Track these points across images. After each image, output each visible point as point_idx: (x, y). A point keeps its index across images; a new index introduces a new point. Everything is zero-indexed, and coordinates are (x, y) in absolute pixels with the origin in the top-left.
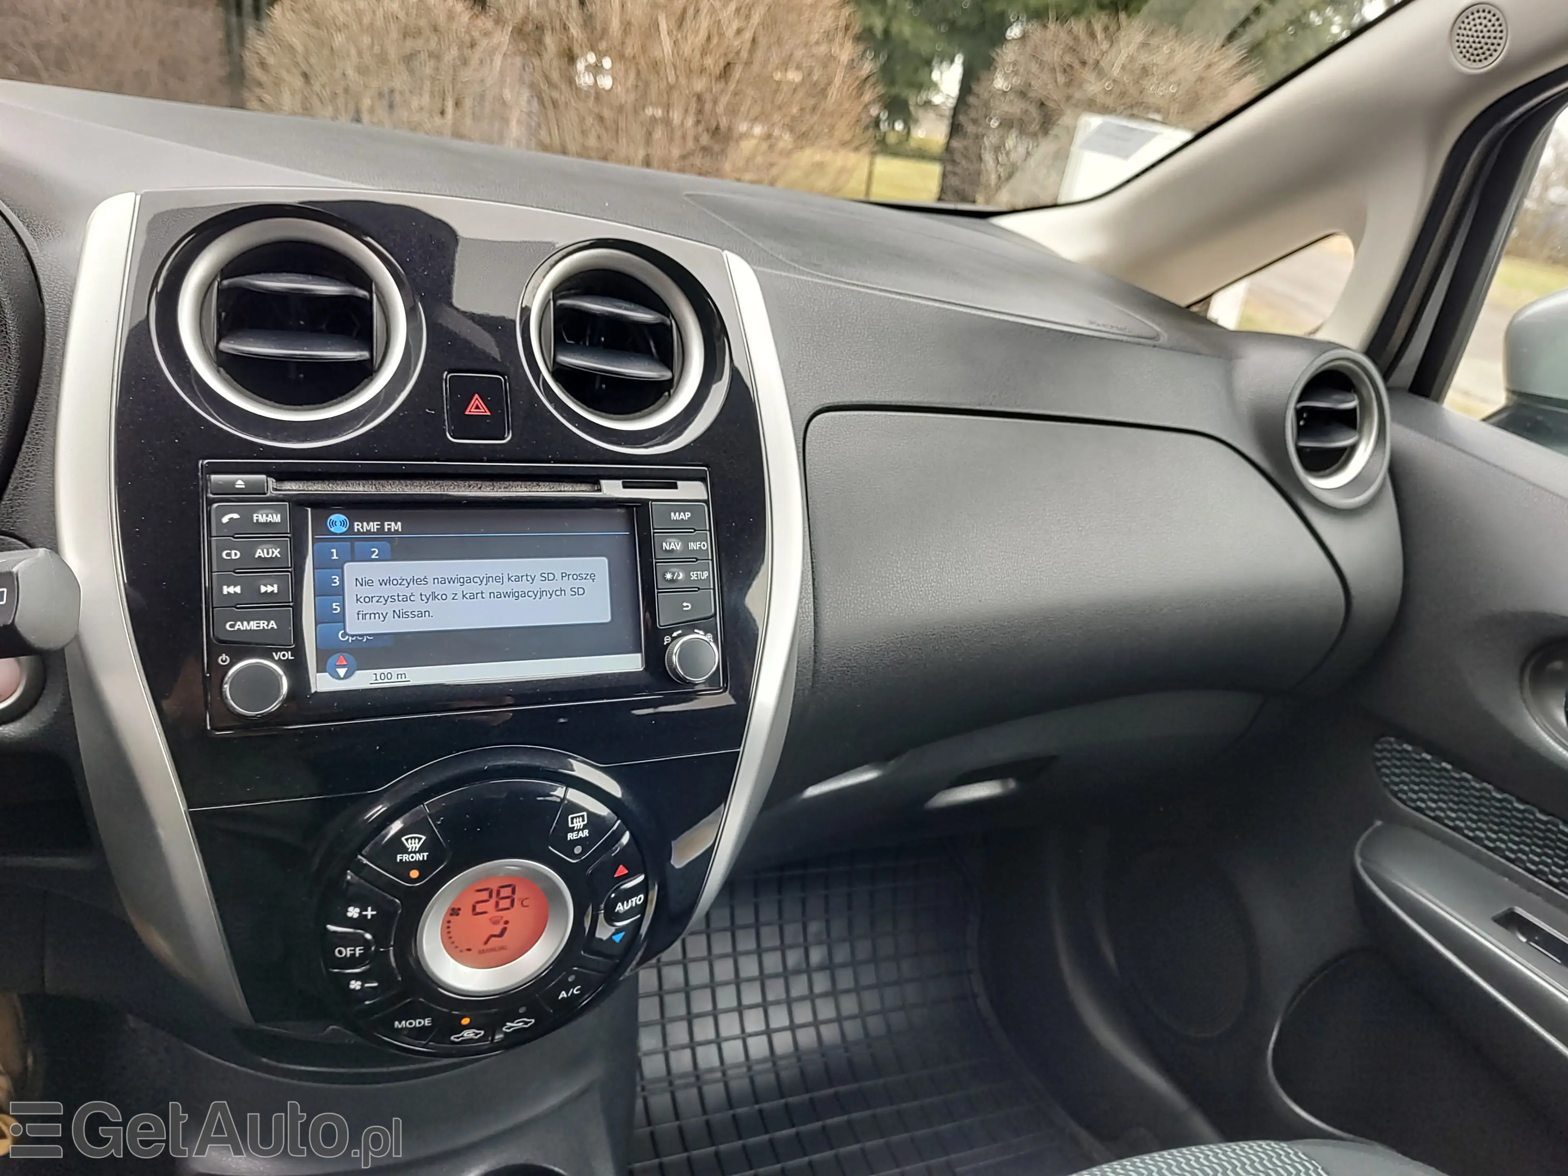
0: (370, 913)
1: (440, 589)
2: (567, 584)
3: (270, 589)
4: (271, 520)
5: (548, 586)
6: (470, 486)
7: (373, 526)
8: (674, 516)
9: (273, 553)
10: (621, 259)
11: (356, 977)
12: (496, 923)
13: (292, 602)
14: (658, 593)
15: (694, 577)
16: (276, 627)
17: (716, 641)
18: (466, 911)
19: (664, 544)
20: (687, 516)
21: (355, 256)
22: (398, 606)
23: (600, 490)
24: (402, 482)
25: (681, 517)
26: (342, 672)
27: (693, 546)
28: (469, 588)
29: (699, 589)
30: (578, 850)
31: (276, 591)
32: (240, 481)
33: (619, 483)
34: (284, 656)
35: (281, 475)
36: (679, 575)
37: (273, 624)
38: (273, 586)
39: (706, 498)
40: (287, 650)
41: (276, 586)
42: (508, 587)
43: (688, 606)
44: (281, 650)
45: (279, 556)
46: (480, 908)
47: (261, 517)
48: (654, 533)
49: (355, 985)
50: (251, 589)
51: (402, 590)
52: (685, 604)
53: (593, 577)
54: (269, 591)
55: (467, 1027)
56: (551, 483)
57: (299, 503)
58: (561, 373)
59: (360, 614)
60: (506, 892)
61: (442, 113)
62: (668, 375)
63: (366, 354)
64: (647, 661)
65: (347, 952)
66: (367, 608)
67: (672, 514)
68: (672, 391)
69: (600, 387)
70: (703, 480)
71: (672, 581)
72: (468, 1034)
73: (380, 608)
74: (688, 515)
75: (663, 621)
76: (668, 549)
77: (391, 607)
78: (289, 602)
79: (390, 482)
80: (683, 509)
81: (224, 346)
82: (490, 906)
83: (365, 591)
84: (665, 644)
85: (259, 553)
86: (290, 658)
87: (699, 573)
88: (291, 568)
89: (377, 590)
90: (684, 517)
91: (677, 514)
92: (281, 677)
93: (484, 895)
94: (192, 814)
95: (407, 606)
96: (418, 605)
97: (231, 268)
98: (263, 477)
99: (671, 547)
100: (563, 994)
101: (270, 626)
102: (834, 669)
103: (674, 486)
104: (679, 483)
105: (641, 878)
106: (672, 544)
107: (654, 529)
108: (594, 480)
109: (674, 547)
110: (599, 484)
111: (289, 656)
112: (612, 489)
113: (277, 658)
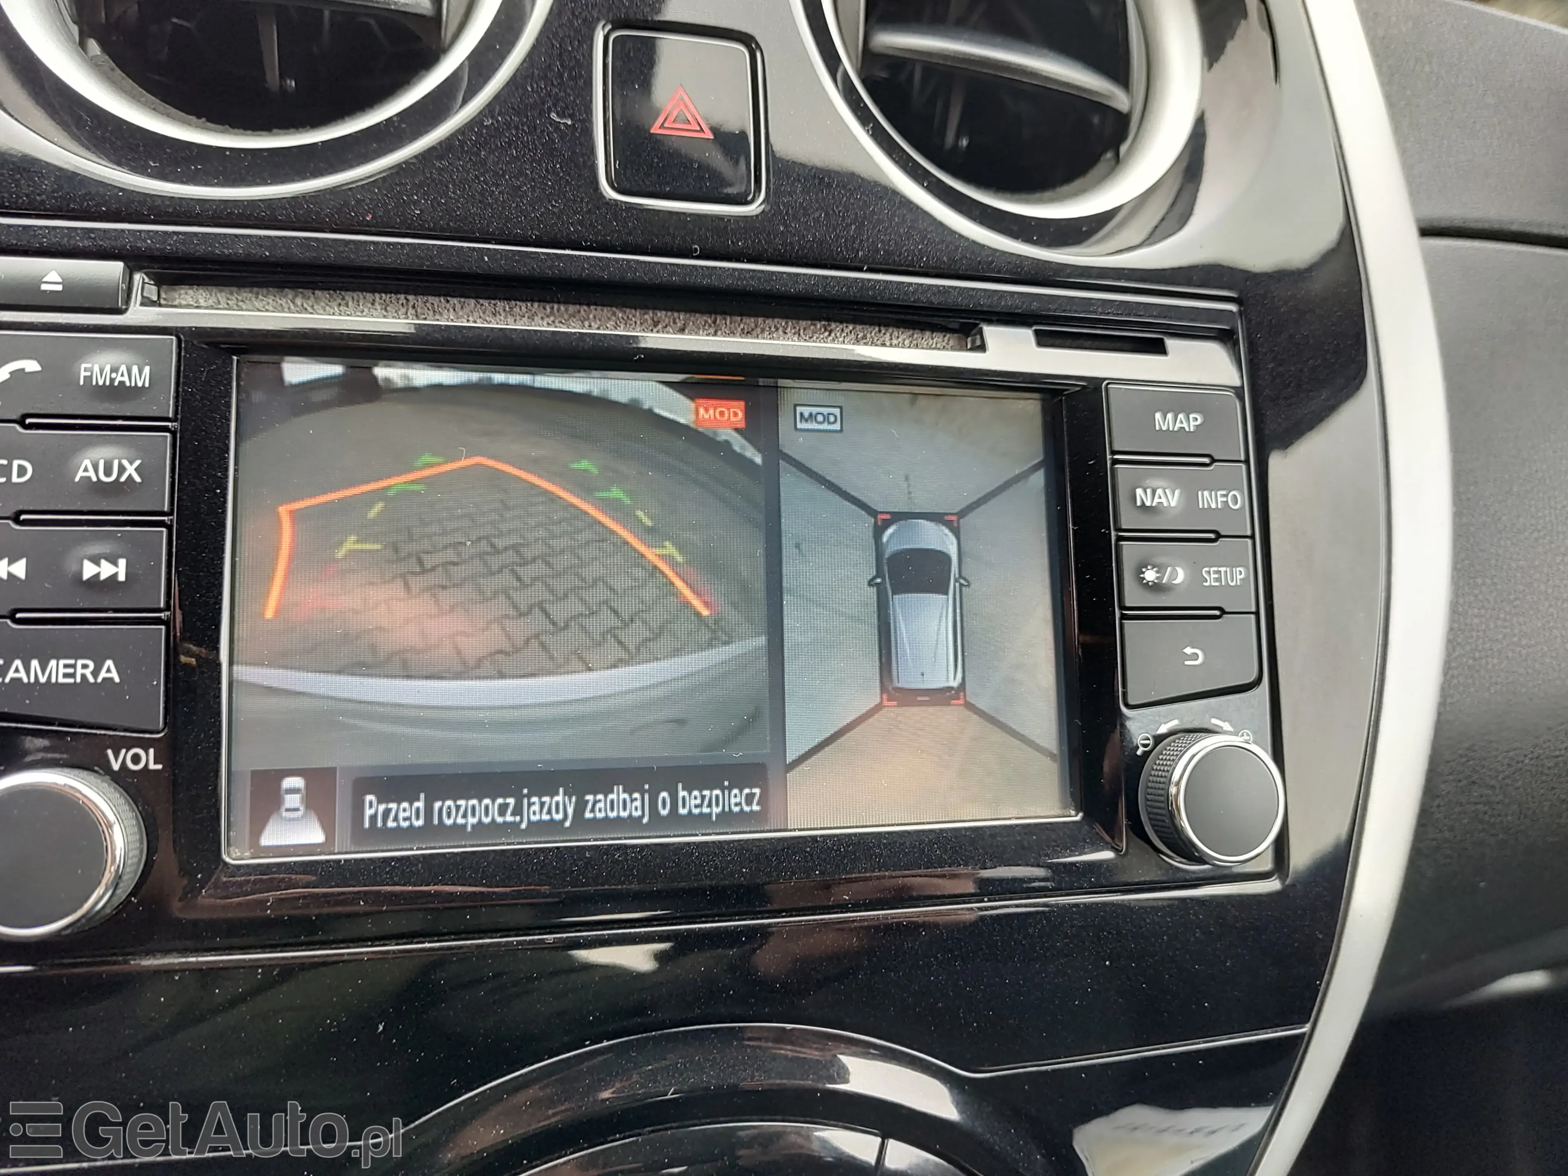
3: (106, 570)
4: (126, 379)
6: (656, 325)
8: (1164, 423)
9: (122, 470)
13: (168, 608)
14: (1123, 617)
15: (1211, 580)
16: (117, 680)
19: (1139, 492)
20: (1192, 423)
23: (982, 348)
24: (485, 303)
25: (1178, 425)
27: (1209, 499)
29: (1223, 612)
31: (122, 577)
32: (54, 274)
33: (1027, 334)
34: (136, 759)
35: (164, 268)
36: (1174, 575)
37: (110, 671)
38: (115, 563)
39: (1238, 383)
40: (145, 745)
41: (122, 562)
43: (1195, 657)
44: (130, 744)
45: (138, 479)
47: (98, 373)
48: (1115, 462)
50: (56, 568)
52: (1188, 651)
54: (103, 577)
56: (859, 327)
67: (1158, 416)
68: (1123, 148)
69: (956, 145)
70: (1226, 337)
71: (1157, 588)
74: (1195, 420)
76: (1148, 504)
78: (160, 610)
79: (454, 301)
80: (1182, 406)
84: (1139, 753)
85: (83, 469)
86: (152, 766)
87: (1223, 569)
88: (171, 513)
90: (1185, 425)
91: (1170, 416)
92: (110, 826)
98: (114, 269)
99: (1156, 500)
101: (103, 674)
102: (1458, 809)
103: (1157, 348)
104: (1171, 343)
106: (1159, 491)
107: (1114, 453)
108: (966, 321)
109: (1163, 500)
110: (981, 333)
111: (149, 760)
112: (1011, 349)
113: (116, 766)
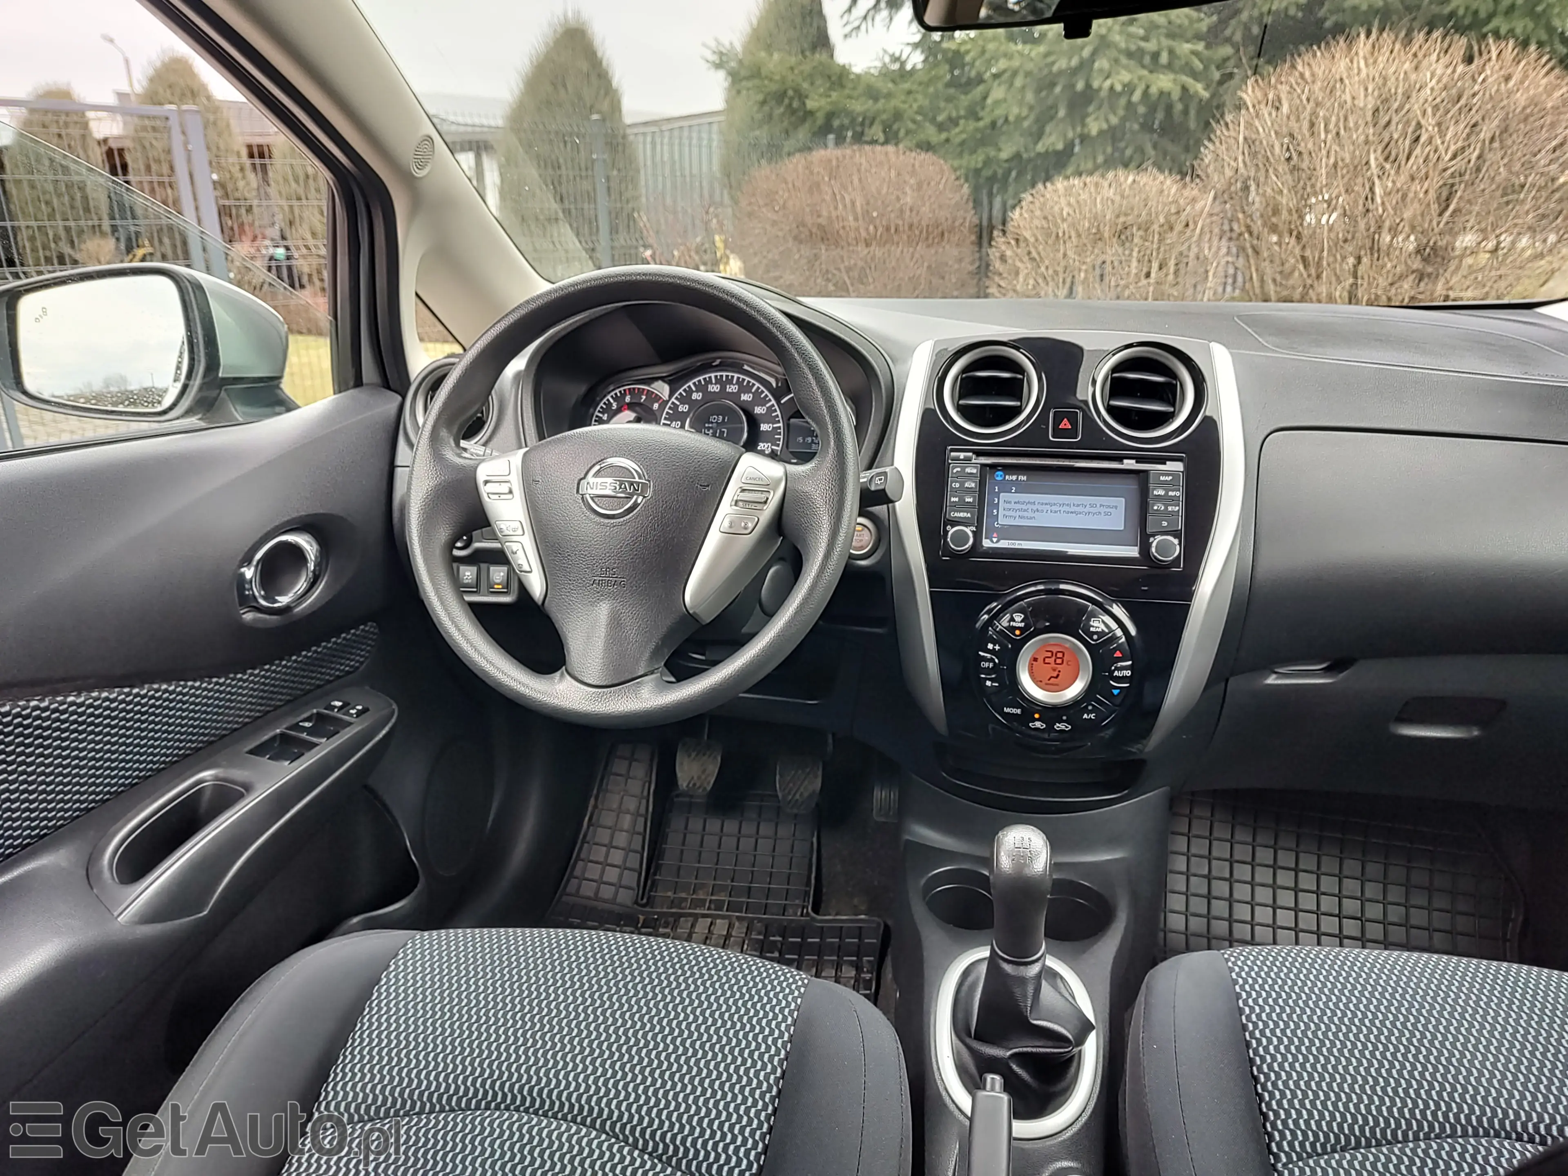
0: (997, 647)
1: (1040, 507)
2: (1102, 510)
3: (969, 500)
4: (973, 472)
5: (1092, 510)
7: (1014, 478)
8: (1162, 478)
9: (973, 485)
10: (1148, 352)
11: (989, 679)
12: (1054, 670)
13: (977, 506)
14: (1149, 515)
15: (1170, 509)
17: (1180, 544)
18: (1040, 660)
19: (1155, 492)
20: (1170, 479)
21: (1018, 360)
22: (1021, 514)
23: (1123, 464)
24: (1028, 458)
25: (1166, 479)
26: (995, 540)
27: (1172, 494)
28: (1054, 508)
29: (1173, 516)
30: (1095, 637)
31: (971, 501)
32: (962, 455)
33: (1134, 461)
34: (973, 528)
35: (979, 454)
36: (1161, 508)
39: (1182, 470)
40: (975, 526)
41: (971, 499)
42: (1073, 509)
44: (972, 526)
45: (975, 487)
46: (1047, 660)
47: (968, 470)
48: (1150, 486)
49: (988, 683)
50: (962, 499)
51: (1024, 507)
52: (1163, 522)
53: (1116, 507)
55: (1038, 720)
56: (1098, 460)
57: (983, 466)
58: (1110, 410)
59: (1005, 516)
60: (1060, 655)
61: (1148, 275)
62: (1172, 409)
63: (1019, 404)
64: (1141, 552)
65: (986, 665)
66: (1007, 513)
68: (1173, 418)
69: (1132, 416)
70: (1182, 461)
71: (1157, 510)
72: (1038, 724)
73: (1013, 514)
75: (1149, 530)
76: (1157, 494)
77: (1018, 513)
79: (1023, 458)
80: (1168, 475)
81: (961, 402)
82: (1052, 660)
83: (1008, 506)
84: (1150, 541)
85: (966, 485)
86: (975, 530)
87: (1174, 507)
88: (978, 492)
89: (1012, 506)
90: (1168, 479)
91: (1165, 477)
92: (971, 537)
93: (1049, 654)
94: (931, 592)
95: (1025, 514)
96: (1030, 514)
97: (966, 370)
98: (971, 454)
99: (1159, 494)
100: (1085, 716)
101: (968, 516)
103: (1165, 463)
104: (1168, 462)
105: (1130, 663)
106: (1160, 492)
107: (1150, 484)
108: (1120, 459)
110: (1123, 461)
112: (1129, 464)
113: (970, 529)
